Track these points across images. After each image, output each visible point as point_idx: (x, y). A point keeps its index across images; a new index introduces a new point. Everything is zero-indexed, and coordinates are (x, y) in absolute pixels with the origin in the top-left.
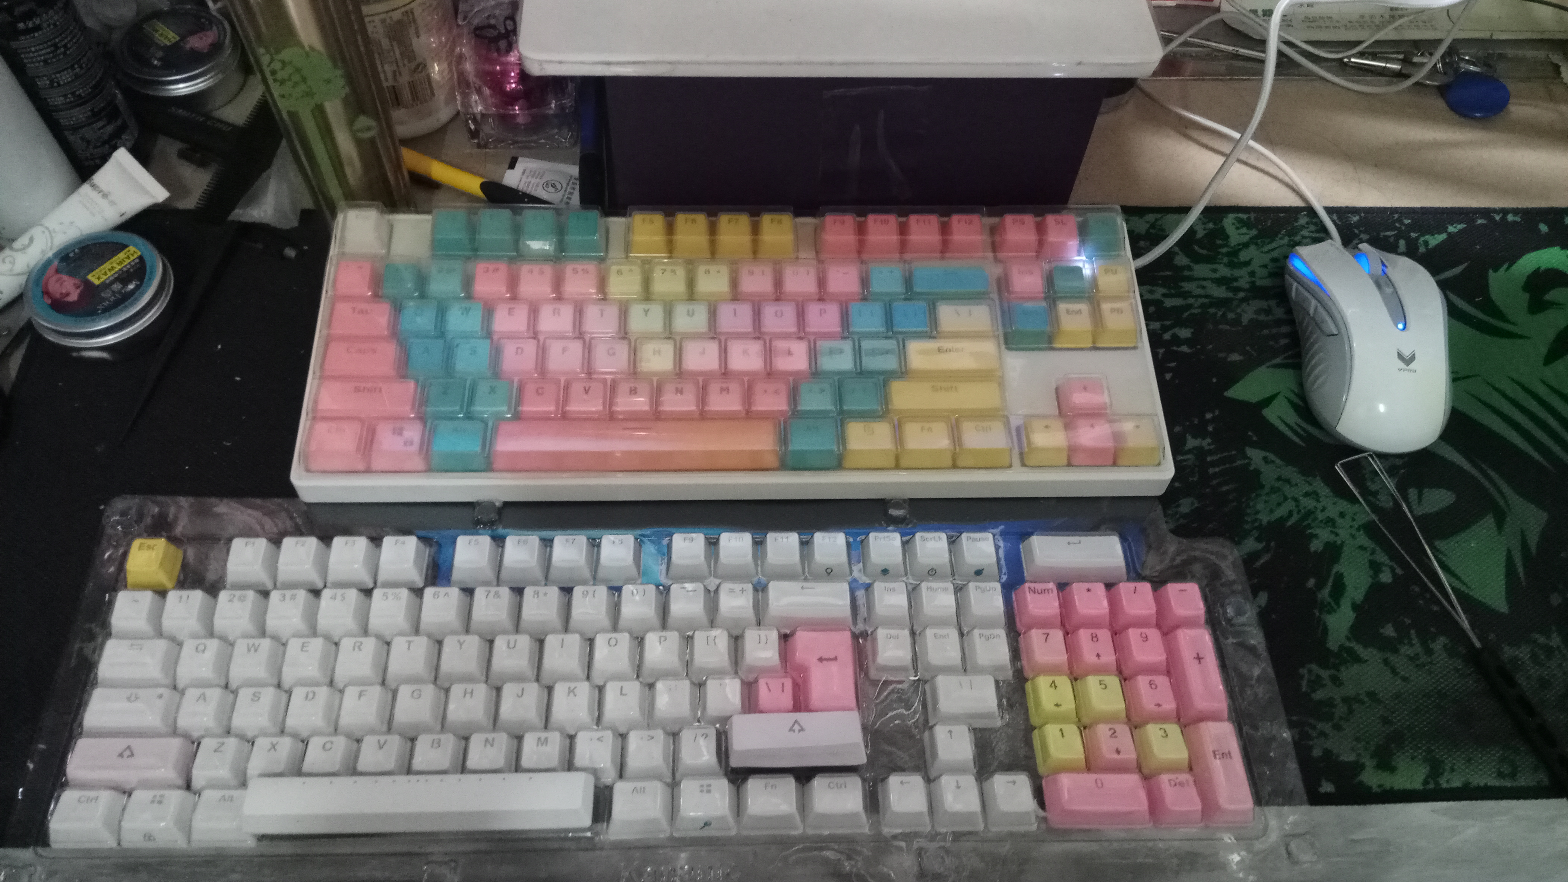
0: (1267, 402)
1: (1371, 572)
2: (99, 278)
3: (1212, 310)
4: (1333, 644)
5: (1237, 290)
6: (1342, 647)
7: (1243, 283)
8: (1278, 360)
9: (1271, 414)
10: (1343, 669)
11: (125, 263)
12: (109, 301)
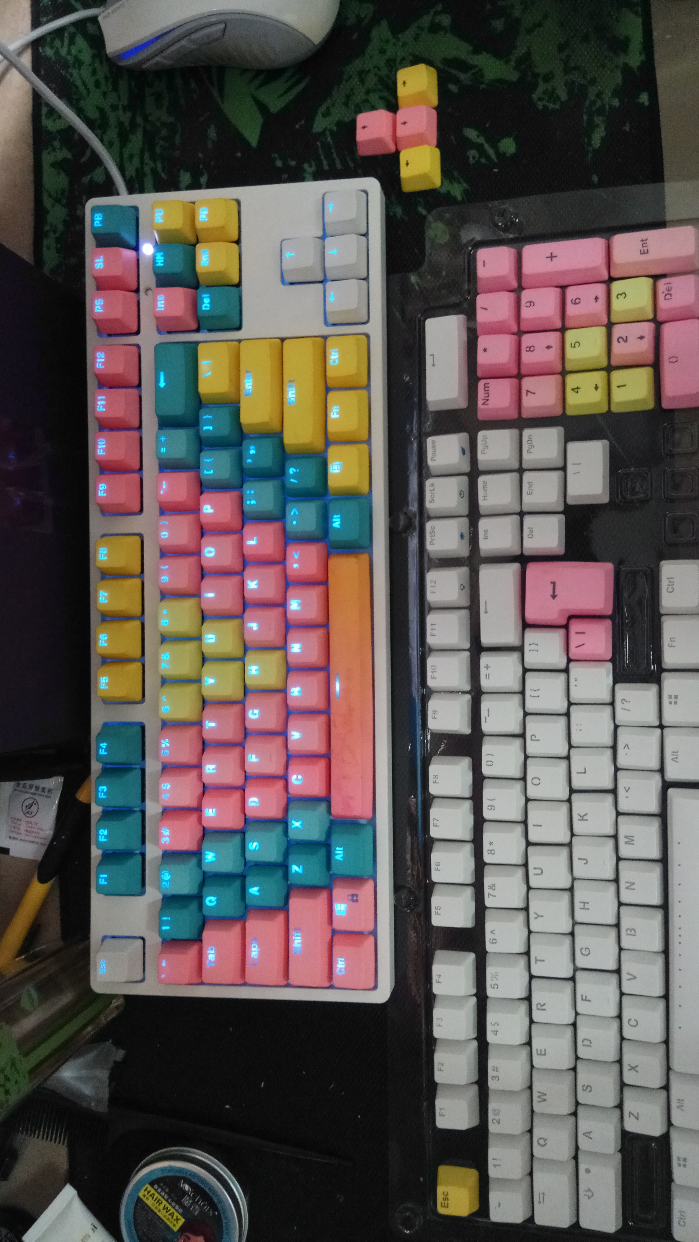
0: (262, 108)
1: (442, 33)
2: (177, 1220)
3: (158, 150)
4: (514, 76)
5: (133, 125)
6: (517, 68)
7: (126, 118)
8: (215, 92)
9: (276, 105)
10: (536, 70)
11: (160, 1197)
12: (204, 1205)
